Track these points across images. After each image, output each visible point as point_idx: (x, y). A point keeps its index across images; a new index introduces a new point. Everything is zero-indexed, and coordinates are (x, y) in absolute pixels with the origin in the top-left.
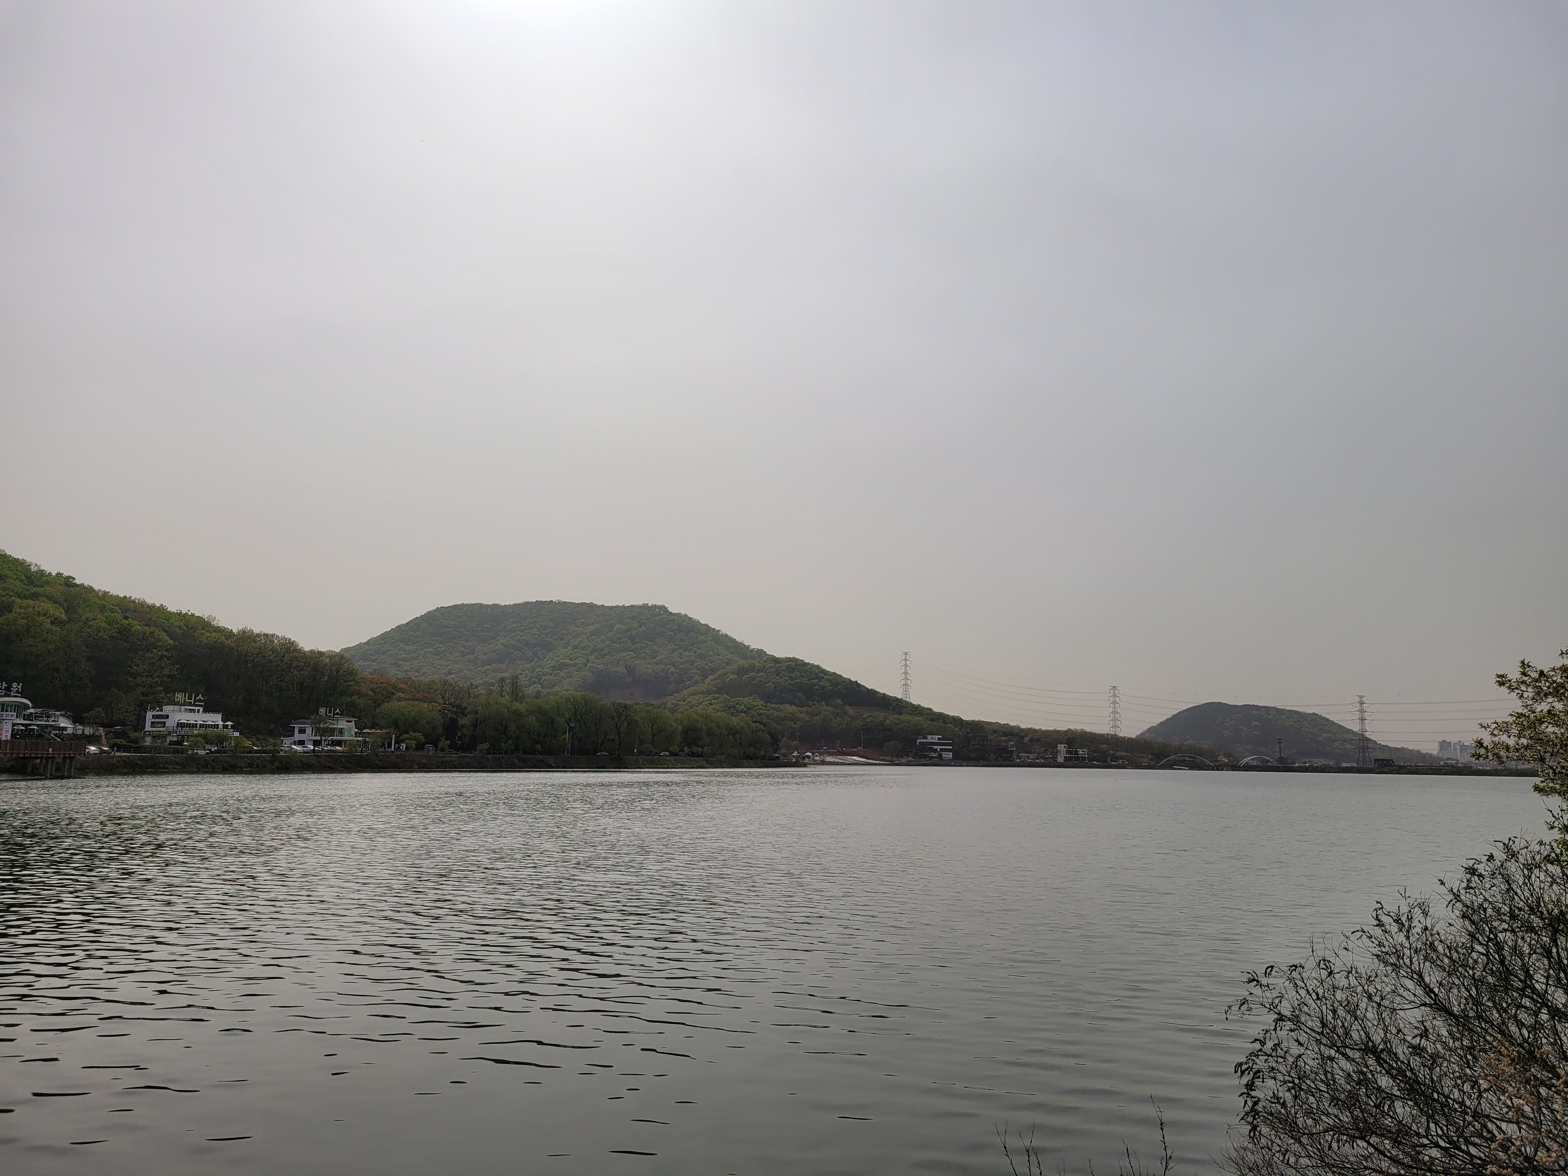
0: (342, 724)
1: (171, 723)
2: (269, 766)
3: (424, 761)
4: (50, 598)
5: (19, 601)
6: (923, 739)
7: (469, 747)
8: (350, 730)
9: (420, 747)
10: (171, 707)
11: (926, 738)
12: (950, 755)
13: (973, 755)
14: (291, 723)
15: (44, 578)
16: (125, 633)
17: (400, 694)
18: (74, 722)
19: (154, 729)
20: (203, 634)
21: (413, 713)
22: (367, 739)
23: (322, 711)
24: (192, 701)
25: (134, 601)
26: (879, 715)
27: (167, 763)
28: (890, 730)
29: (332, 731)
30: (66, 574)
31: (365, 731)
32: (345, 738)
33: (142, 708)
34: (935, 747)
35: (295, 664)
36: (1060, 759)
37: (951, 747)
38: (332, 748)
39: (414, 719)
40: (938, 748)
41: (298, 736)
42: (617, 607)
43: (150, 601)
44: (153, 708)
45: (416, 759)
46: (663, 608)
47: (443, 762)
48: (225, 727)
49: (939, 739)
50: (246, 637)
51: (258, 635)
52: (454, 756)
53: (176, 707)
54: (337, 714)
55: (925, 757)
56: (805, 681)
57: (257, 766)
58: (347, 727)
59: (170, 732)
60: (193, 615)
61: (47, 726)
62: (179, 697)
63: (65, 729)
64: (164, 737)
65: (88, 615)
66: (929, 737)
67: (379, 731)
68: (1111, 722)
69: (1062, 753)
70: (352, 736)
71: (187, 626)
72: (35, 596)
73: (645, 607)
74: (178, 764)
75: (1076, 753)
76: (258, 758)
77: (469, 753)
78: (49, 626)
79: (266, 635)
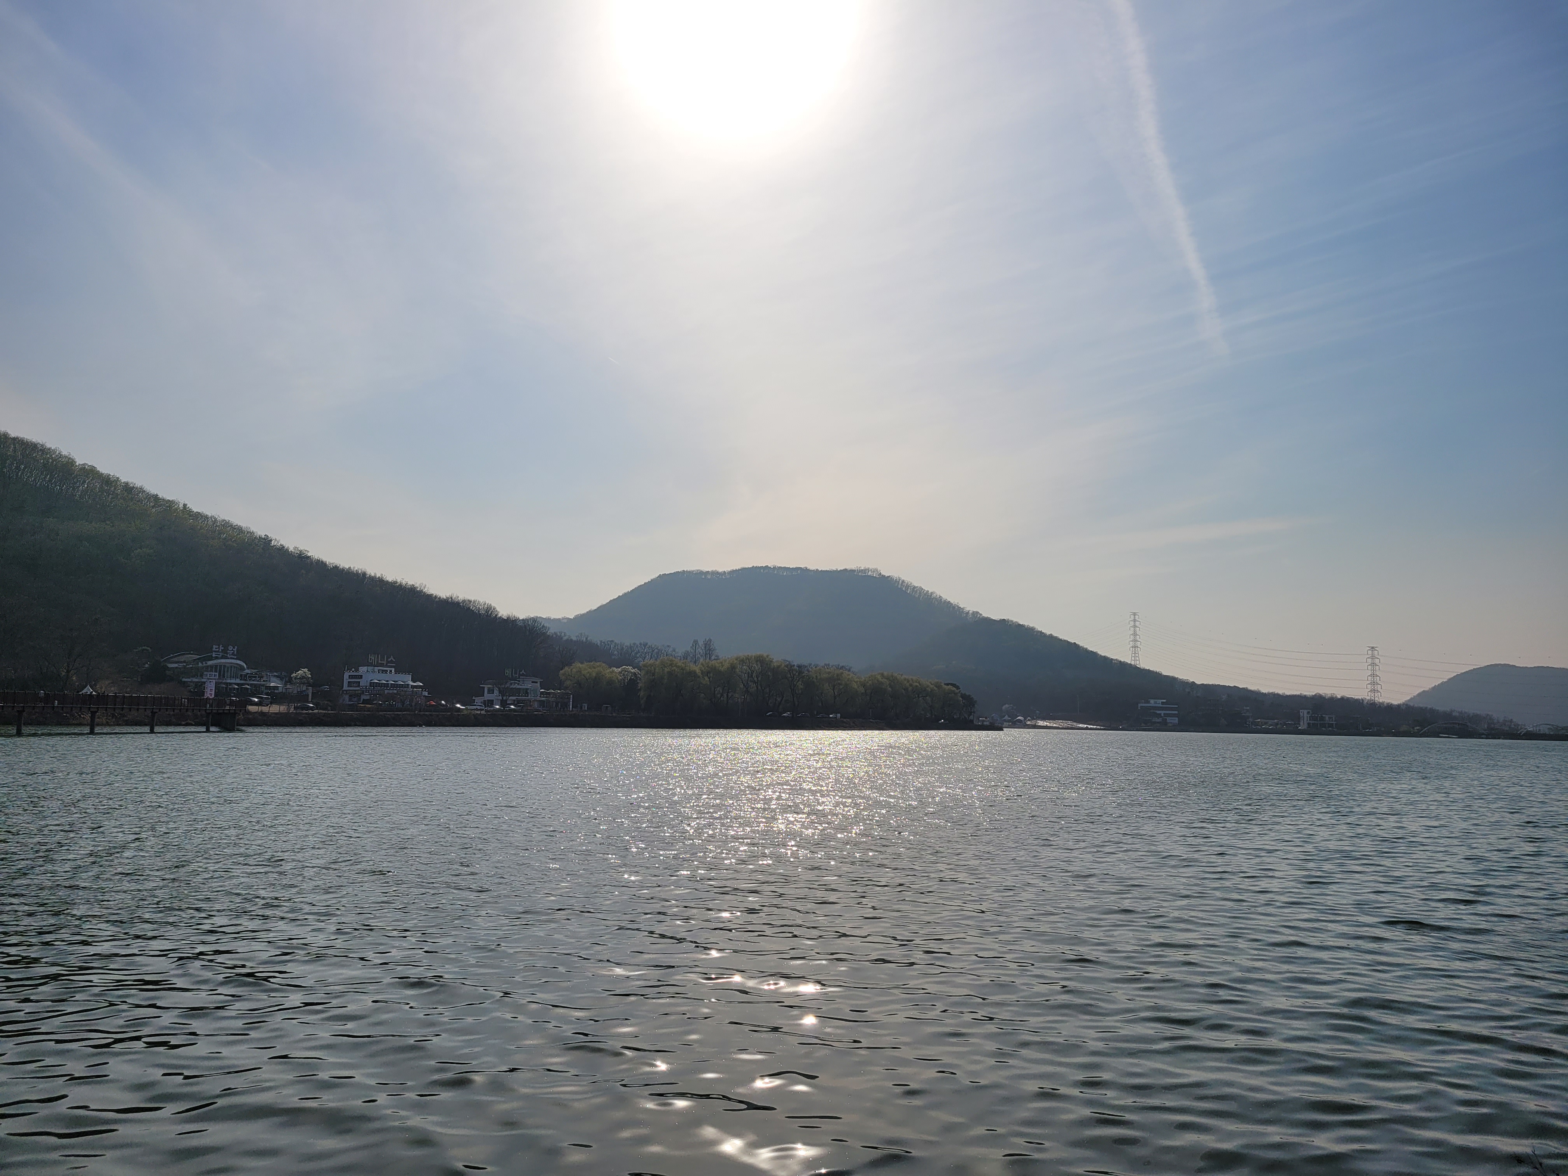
0: (528, 685)
1: (363, 683)
6: (1145, 703)
7: (645, 708)
8: (535, 690)
10: (366, 668)
11: (1149, 702)
12: (1175, 720)
13: (1202, 720)
14: (481, 683)
18: (284, 681)
19: (351, 689)
21: (593, 674)
22: (550, 699)
23: (508, 672)
24: (385, 662)
29: (517, 692)
30: (302, 550)
31: (550, 691)
32: (530, 698)
33: (341, 669)
34: (1158, 712)
37: (1176, 712)
39: (595, 680)
40: (1162, 712)
41: (487, 696)
44: (350, 669)
45: (591, 717)
48: (415, 686)
49: (1163, 703)
50: (453, 602)
53: (370, 668)
54: (523, 675)
55: (1148, 722)
58: (532, 688)
59: (363, 692)
60: (406, 584)
62: (374, 658)
63: (276, 688)
64: (359, 696)
66: (1152, 701)
67: (560, 691)
68: (1369, 686)
69: (1305, 720)
70: (536, 696)
77: (643, 713)
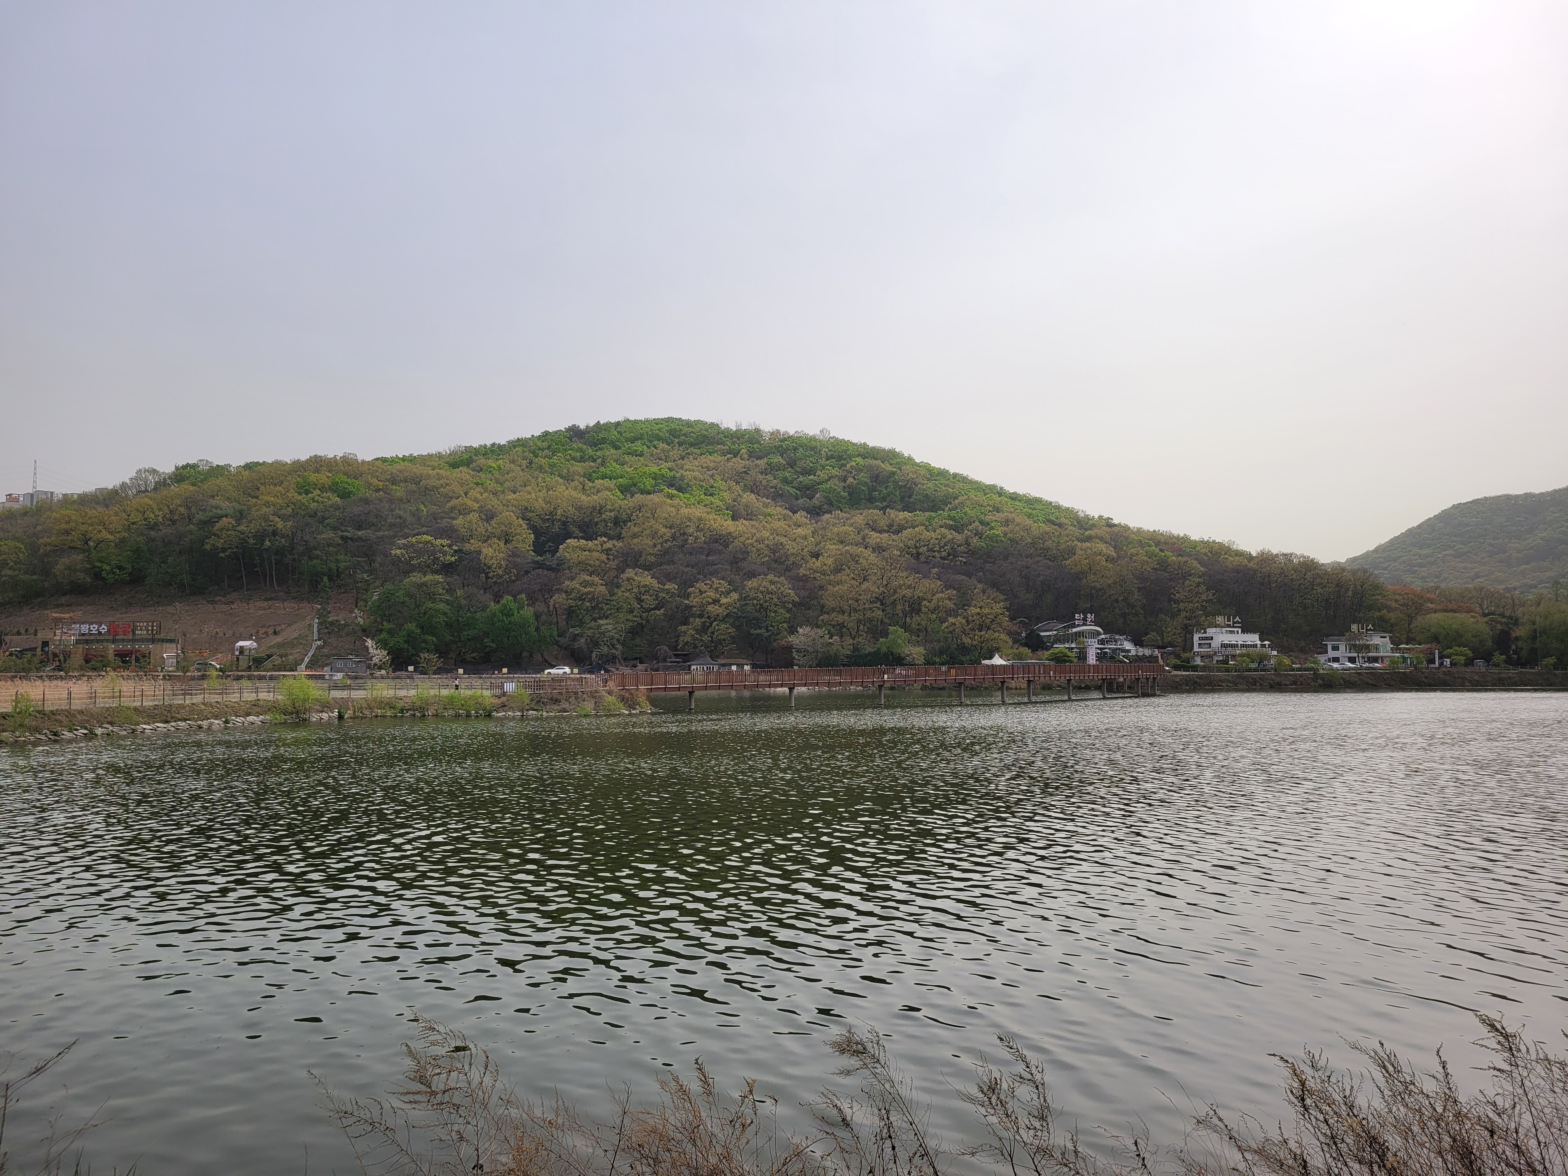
0: (1376, 640)
1: (1216, 644)
2: (1312, 684)
3: (1476, 678)
4: (1101, 539)
5: (1079, 544)
7: (1530, 660)
8: (1385, 645)
9: (1469, 662)
10: (1213, 630)
14: (1323, 640)
15: (1091, 522)
16: (1163, 564)
17: (1429, 605)
18: (1135, 645)
19: (1202, 650)
20: (1227, 559)
21: (1455, 626)
22: (1406, 655)
23: (1354, 627)
24: (1231, 623)
25: (1162, 534)
27: (1221, 681)
29: (1367, 648)
30: (1106, 516)
31: (1402, 646)
32: (1381, 654)
33: (1188, 631)
35: (1318, 580)
38: (1371, 665)
39: (1457, 632)
41: (1331, 654)
43: (1175, 532)
44: (1198, 631)
45: (1467, 676)
47: (1500, 679)
48: (1263, 646)
50: (1266, 559)
51: (1277, 555)
52: (1513, 672)
53: (1218, 630)
54: (1370, 630)
57: (1301, 684)
58: (1381, 643)
59: (1216, 653)
60: (1214, 542)
61: (1116, 649)
62: (1220, 619)
63: (1129, 651)
64: (1210, 657)
65: (1132, 550)
67: (1417, 646)
70: (1387, 652)
71: (1211, 553)
72: (1089, 539)
74: (1229, 681)
76: (1301, 676)
77: (1531, 668)
78: (1104, 563)
79: (1285, 555)
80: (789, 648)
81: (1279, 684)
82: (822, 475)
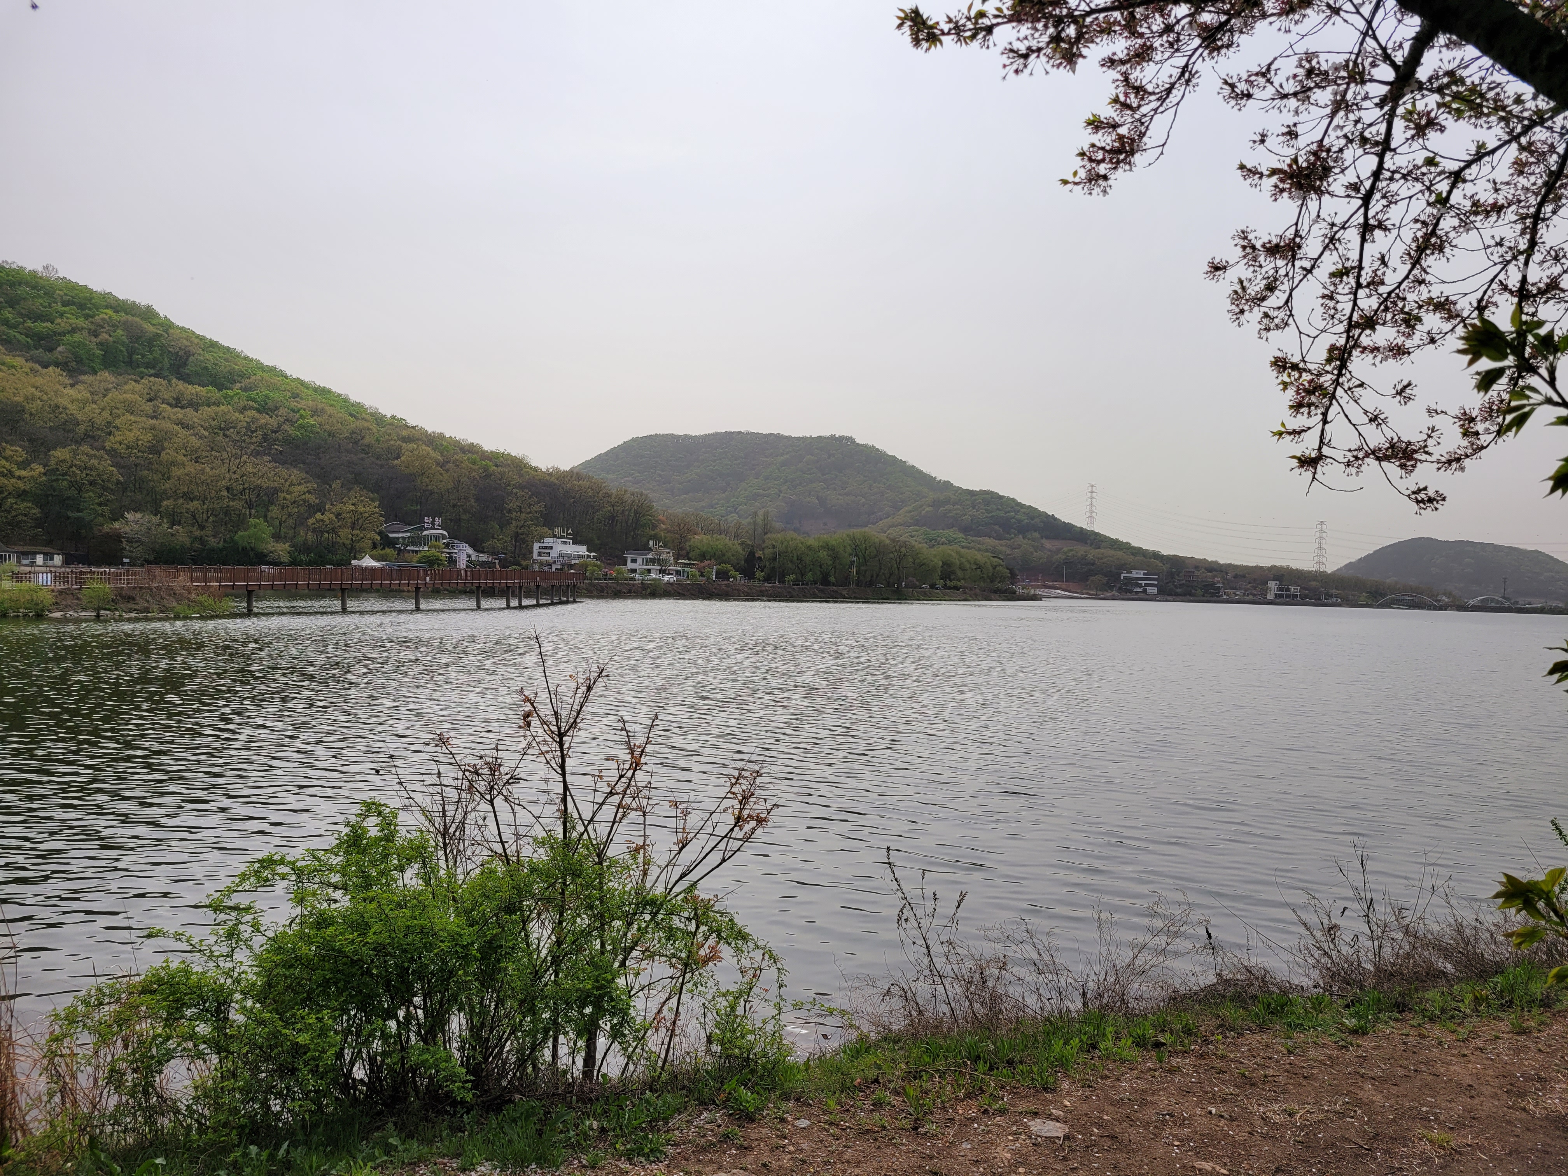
1: (554, 553)
6: (1127, 574)
8: (669, 560)
11: (1131, 573)
12: (1155, 590)
13: (1179, 590)
14: (625, 554)
16: (487, 473)
18: (476, 551)
21: (720, 547)
23: (650, 544)
26: (1080, 550)
28: (1093, 564)
31: (683, 561)
34: (1139, 582)
36: (1270, 596)
37: (1156, 582)
39: (721, 552)
40: (1143, 583)
41: (630, 566)
42: (805, 438)
46: (850, 439)
47: (761, 592)
49: (1144, 574)
54: (661, 546)
55: (1131, 591)
56: (1002, 514)
58: (667, 558)
62: (557, 530)
64: (549, 565)
66: (1134, 572)
68: (1317, 559)
69: (1273, 591)
73: (833, 437)
75: (1288, 590)
80: (117, 537)
81: (620, 591)
82: (62, 324)
